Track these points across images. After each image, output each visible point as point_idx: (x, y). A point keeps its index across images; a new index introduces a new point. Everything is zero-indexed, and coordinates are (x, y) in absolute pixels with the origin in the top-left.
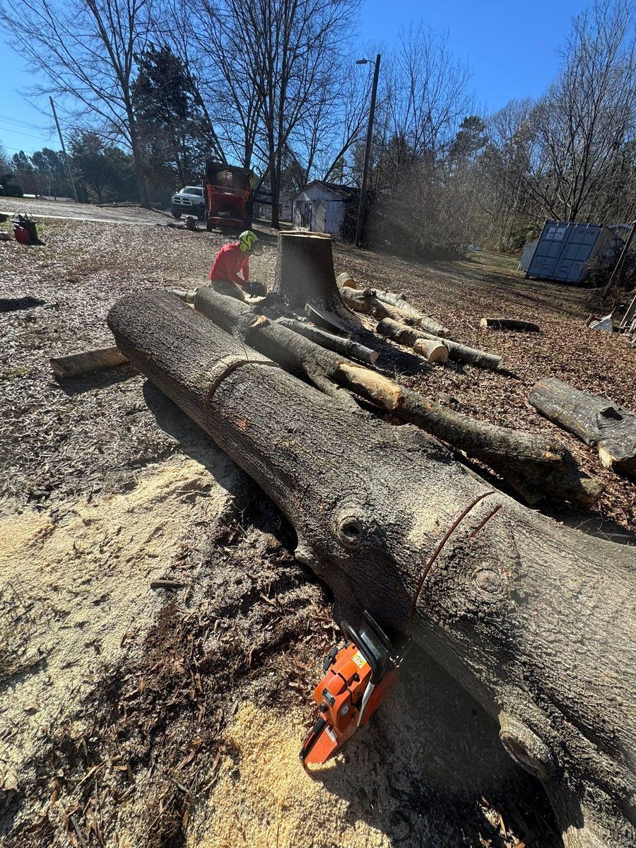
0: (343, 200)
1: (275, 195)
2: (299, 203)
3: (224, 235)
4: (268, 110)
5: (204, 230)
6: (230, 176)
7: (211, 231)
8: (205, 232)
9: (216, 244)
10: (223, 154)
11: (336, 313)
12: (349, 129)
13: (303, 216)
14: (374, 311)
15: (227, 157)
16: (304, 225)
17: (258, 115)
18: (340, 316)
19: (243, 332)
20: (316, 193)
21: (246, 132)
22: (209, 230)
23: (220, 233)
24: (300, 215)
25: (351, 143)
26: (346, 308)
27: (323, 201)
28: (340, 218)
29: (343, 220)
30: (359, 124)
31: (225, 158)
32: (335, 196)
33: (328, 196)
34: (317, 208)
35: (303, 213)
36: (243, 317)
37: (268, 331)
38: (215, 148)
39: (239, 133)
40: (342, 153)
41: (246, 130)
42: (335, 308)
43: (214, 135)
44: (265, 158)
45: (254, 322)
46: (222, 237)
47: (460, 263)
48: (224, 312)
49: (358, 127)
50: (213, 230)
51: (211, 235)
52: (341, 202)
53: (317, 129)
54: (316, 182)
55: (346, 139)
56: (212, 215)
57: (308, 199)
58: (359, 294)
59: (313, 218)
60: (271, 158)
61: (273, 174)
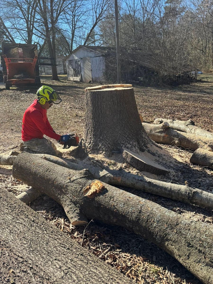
0: (102, 56)
1: (53, 59)
2: (71, 62)
3: (20, 90)
4: (42, 8)
5: (4, 89)
6: (20, 50)
7: (9, 89)
8: (5, 91)
9: (16, 99)
10: (12, 38)
11: (149, 151)
12: (96, 13)
13: (74, 70)
14: (176, 142)
15: (15, 40)
16: (76, 75)
17: (35, 11)
18: (154, 154)
19: (75, 203)
20: (82, 53)
21: (27, 23)
22: (8, 88)
23: (17, 90)
24: (72, 69)
25: (99, 21)
26: (154, 144)
27: (88, 58)
28: (103, 67)
29: (104, 68)
30: (102, 9)
31: (13, 40)
32: (96, 53)
33: (91, 54)
34: (84, 63)
35: (74, 67)
36: (72, 184)
37: (107, 200)
38: (6, 35)
39: (22, 24)
40: (93, 28)
41: (27, 22)
42: (147, 147)
43: (5, 27)
44: (43, 37)
45: (88, 190)
46: (19, 92)
47: (196, 84)
48: (49, 180)
49: (102, 11)
50: (11, 88)
51: (10, 93)
52: (101, 57)
53: (75, 16)
54: (80, 47)
55: (95, 19)
56: (9, 78)
57: (76, 58)
58: (158, 128)
59: (82, 70)
60: (47, 36)
61: (50, 45)
